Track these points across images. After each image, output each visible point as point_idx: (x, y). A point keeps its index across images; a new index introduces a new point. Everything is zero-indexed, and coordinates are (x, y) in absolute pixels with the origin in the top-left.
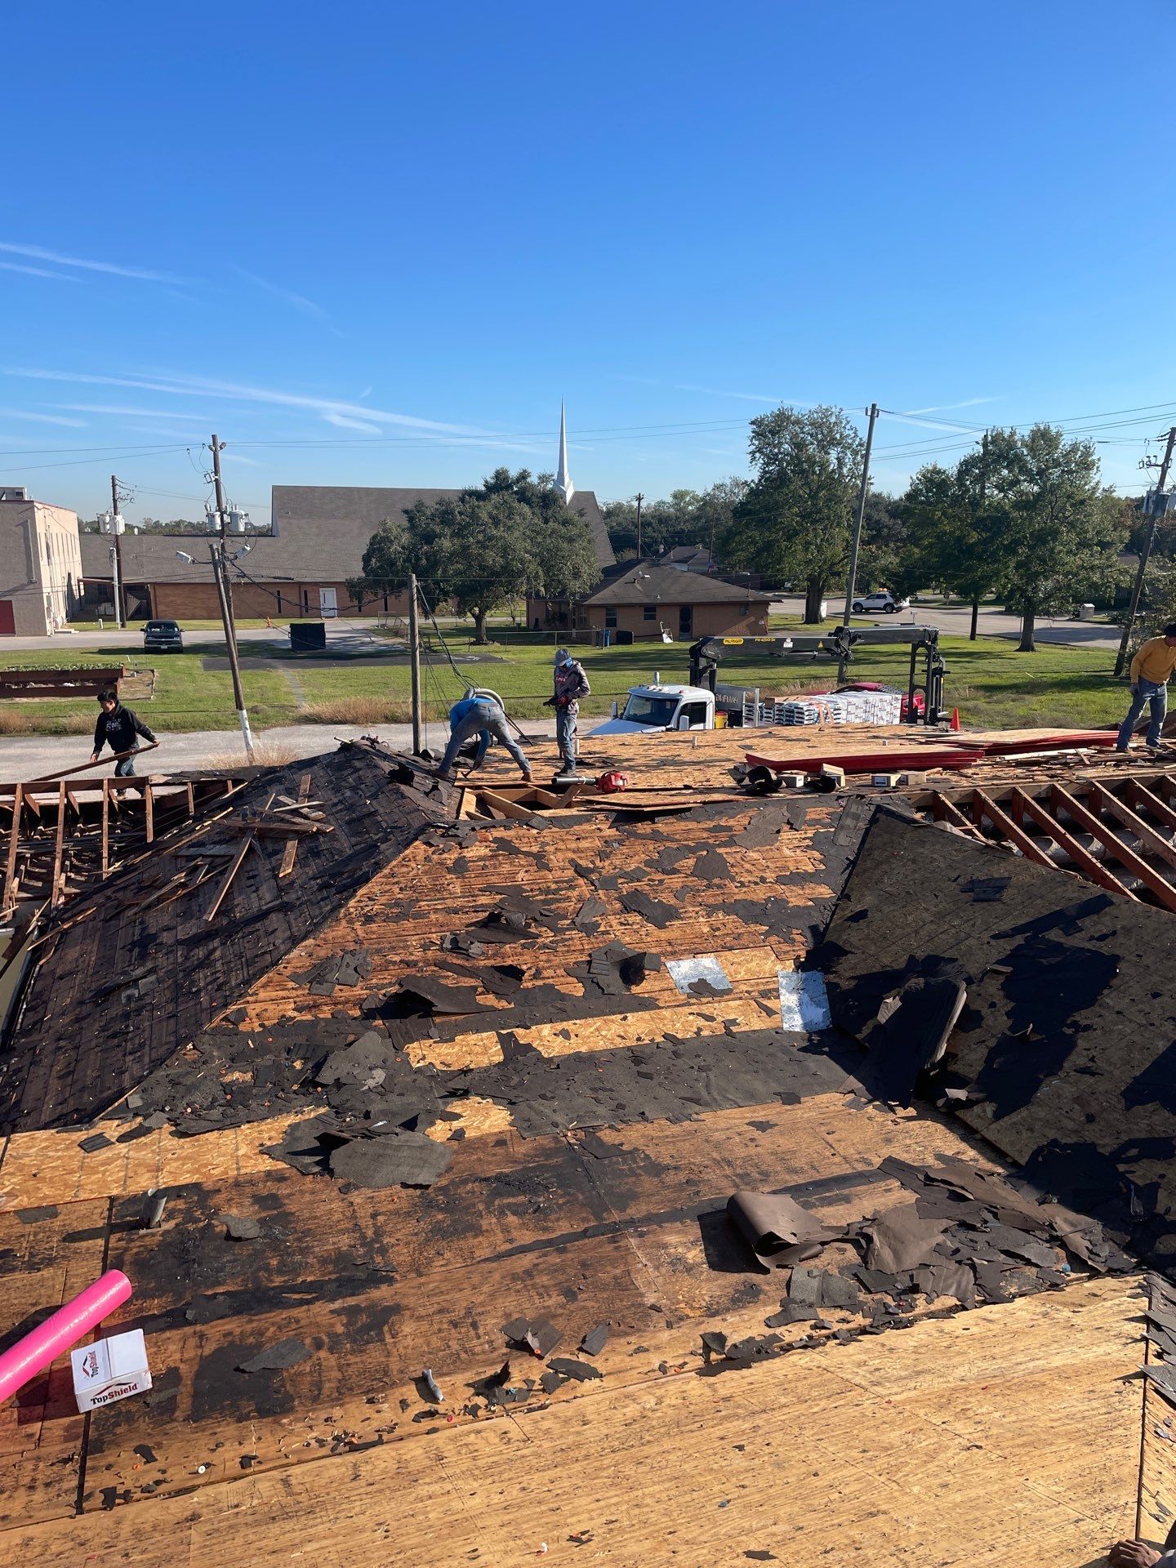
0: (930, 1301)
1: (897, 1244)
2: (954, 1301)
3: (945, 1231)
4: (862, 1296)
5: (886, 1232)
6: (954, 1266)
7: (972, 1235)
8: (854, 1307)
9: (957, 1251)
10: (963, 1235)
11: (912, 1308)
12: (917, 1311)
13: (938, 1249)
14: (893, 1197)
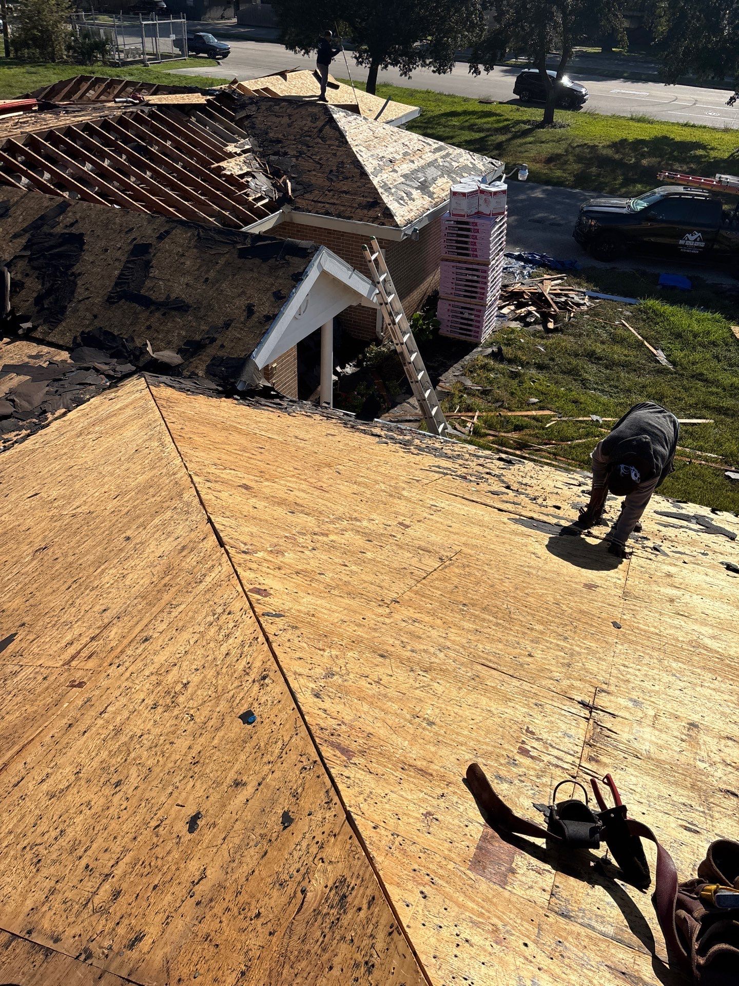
0: (53, 414)
1: (27, 398)
2: (64, 410)
3: (48, 386)
4: (21, 423)
5: (20, 395)
6: (57, 397)
7: (62, 383)
8: (20, 428)
9: (57, 391)
10: (56, 384)
11: (47, 419)
12: (49, 420)
13: (48, 393)
14: (15, 380)
